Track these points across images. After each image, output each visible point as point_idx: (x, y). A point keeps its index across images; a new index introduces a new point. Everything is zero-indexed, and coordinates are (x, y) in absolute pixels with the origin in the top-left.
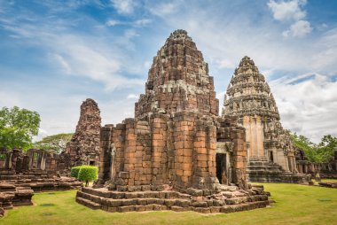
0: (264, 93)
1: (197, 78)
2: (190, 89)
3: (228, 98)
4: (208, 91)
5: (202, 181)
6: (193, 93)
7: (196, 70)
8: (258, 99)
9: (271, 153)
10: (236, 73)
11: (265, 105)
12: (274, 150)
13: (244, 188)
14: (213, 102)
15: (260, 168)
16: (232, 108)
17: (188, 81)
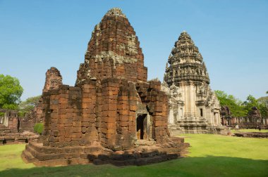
0: (197, 62)
1: (126, 49)
2: (119, 59)
3: (169, 65)
4: (136, 60)
5: (122, 138)
6: (120, 62)
7: (126, 42)
8: (192, 67)
9: (201, 110)
10: (176, 46)
11: (197, 72)
12: (204, 108)
13: (162, 142)
14: (140, 70)
15: (192, 122)
16: (171, 74)
17: (117, 51)
